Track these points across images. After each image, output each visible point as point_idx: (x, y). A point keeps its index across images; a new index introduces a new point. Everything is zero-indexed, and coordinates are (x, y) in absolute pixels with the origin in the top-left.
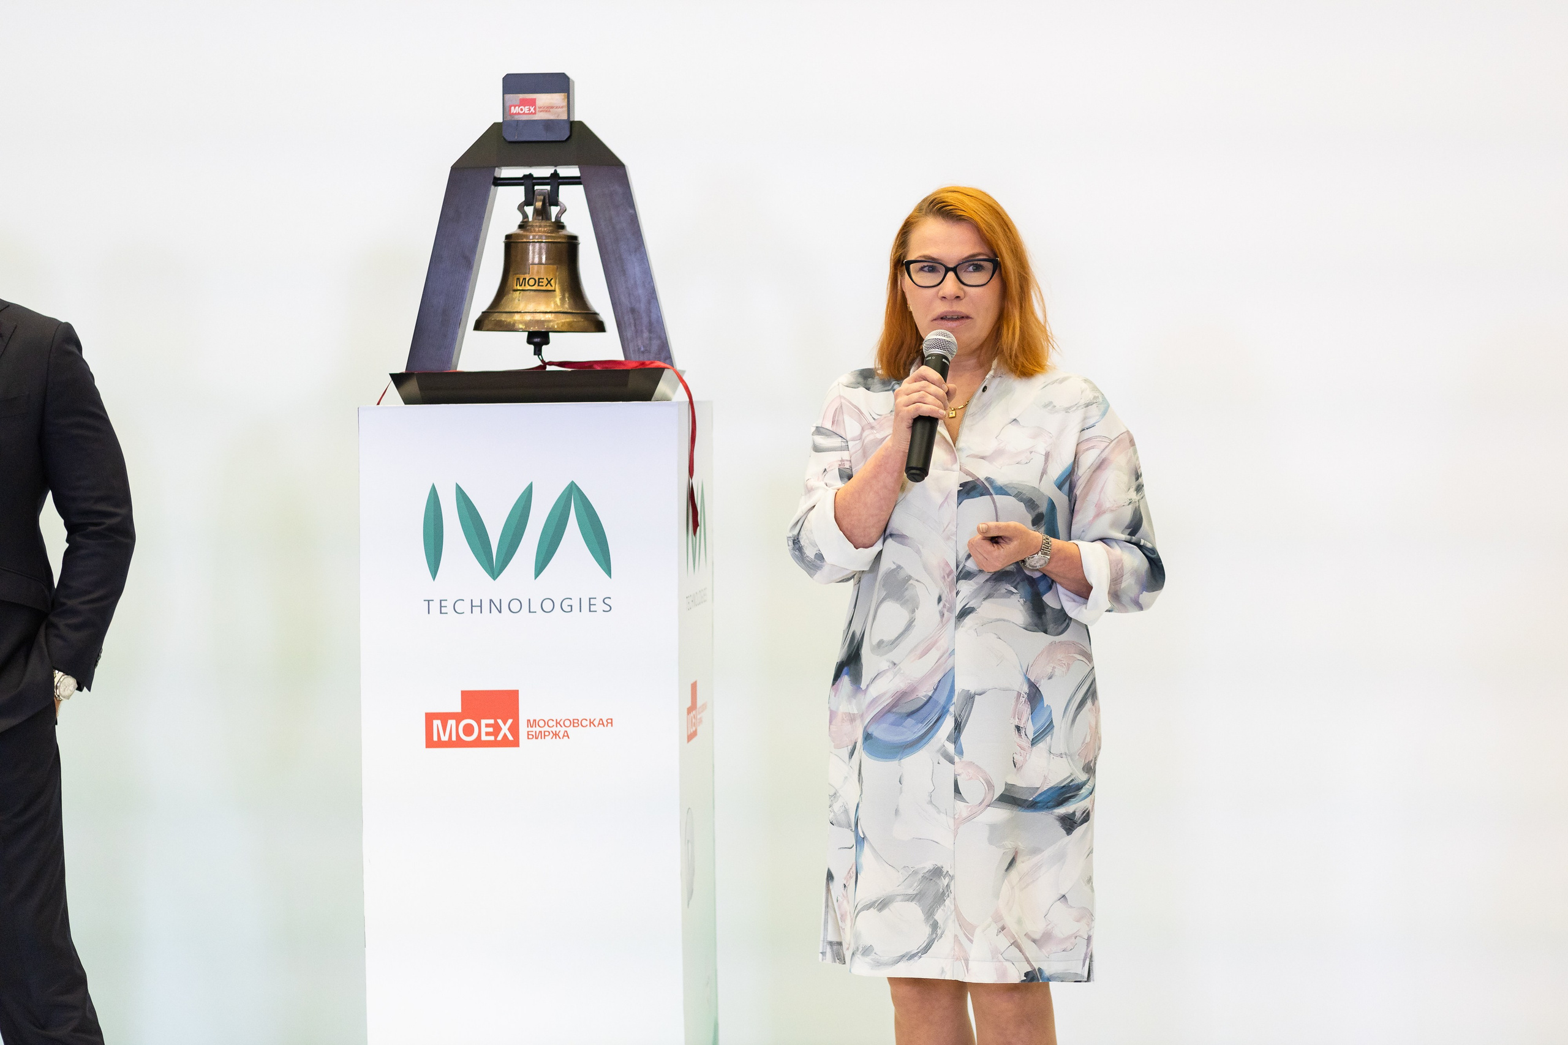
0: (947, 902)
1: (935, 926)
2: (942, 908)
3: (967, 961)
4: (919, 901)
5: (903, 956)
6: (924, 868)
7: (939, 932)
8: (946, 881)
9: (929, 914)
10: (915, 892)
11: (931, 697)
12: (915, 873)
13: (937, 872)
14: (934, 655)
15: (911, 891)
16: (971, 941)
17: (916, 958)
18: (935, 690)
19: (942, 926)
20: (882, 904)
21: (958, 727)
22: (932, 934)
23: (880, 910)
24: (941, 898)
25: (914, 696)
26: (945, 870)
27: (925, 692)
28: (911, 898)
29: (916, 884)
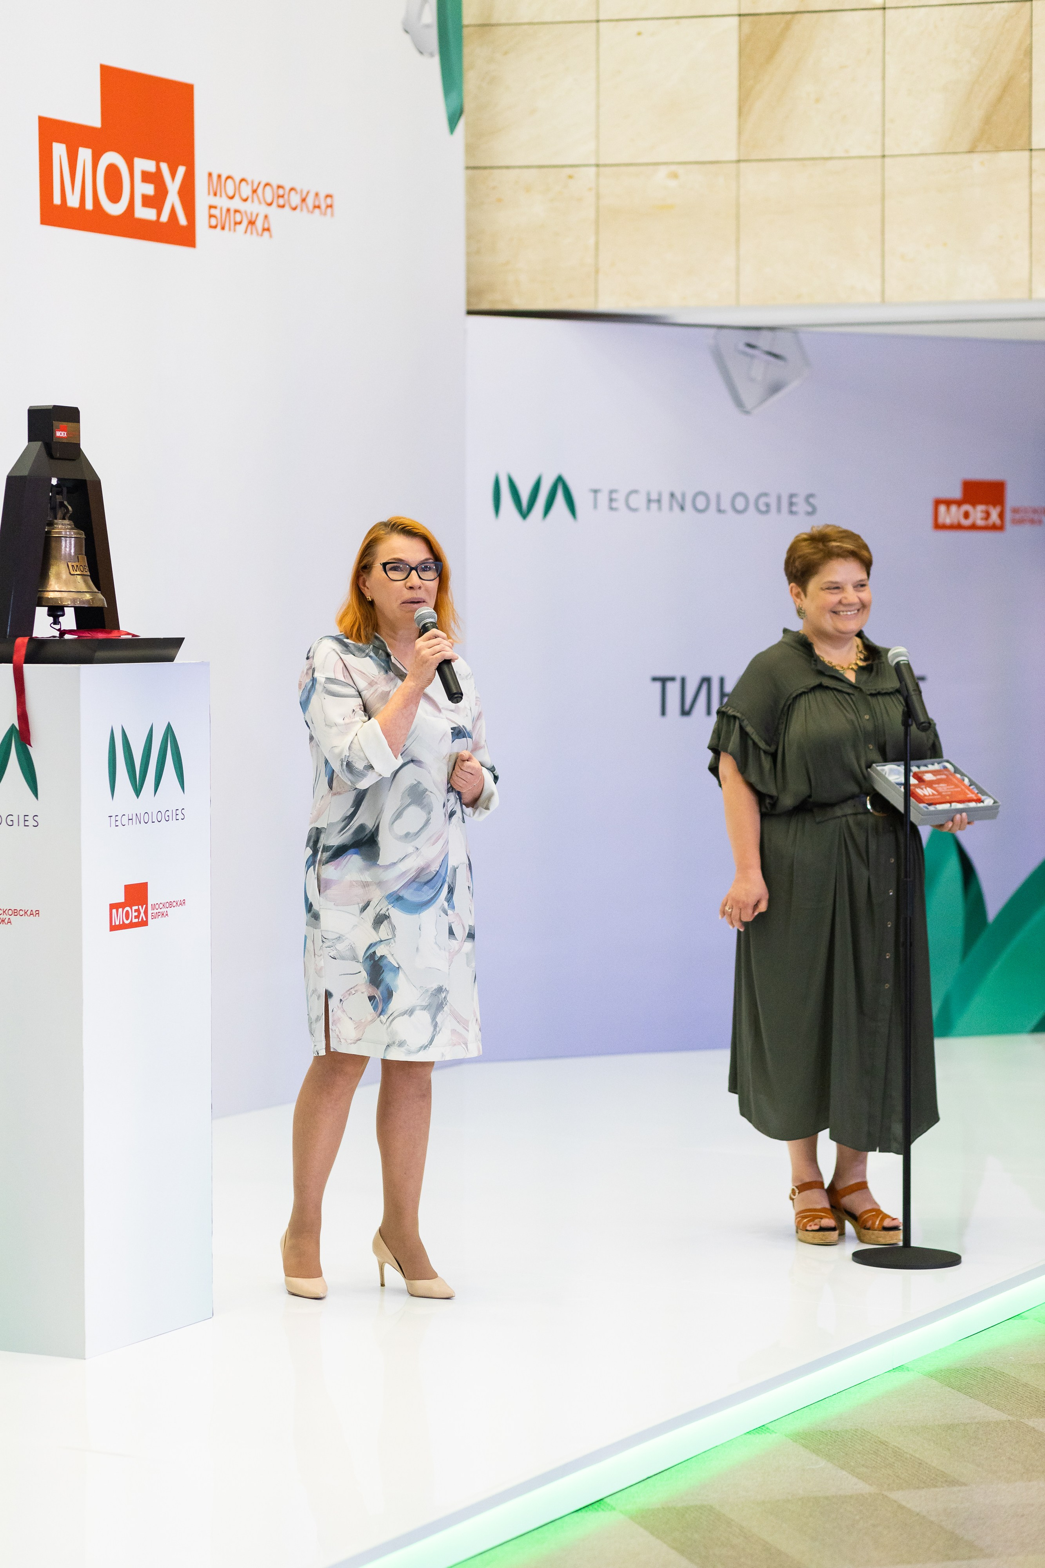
0: (446, 1008)
1: (435, 1026)
2: (441, 1013)
3: (466, 1044)
4: (428, 1010)
5: (422, 1047)
6: (432, 988)
7: (438, 1029)
8: (443, 995)
9: (434, 1018)
10: (427, 1004)
11: (438, 871)
12: (427, 991)
13: (440, 990)
14: (441, 842)
15: (424, 1004)
16: (468, 1031)
17: (427, 1048)
18: (440, 866)
19: (440, 1026)
20: (410, 1012)
21: (451, 890)
22: (434, 1031)
23: (410, 1016)
24: (440, 1007)
25: (428, 871)
26: (444, 988)
27: (434, 868)
28: (424, 1008)
29: (427, 999)
